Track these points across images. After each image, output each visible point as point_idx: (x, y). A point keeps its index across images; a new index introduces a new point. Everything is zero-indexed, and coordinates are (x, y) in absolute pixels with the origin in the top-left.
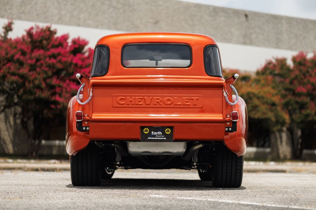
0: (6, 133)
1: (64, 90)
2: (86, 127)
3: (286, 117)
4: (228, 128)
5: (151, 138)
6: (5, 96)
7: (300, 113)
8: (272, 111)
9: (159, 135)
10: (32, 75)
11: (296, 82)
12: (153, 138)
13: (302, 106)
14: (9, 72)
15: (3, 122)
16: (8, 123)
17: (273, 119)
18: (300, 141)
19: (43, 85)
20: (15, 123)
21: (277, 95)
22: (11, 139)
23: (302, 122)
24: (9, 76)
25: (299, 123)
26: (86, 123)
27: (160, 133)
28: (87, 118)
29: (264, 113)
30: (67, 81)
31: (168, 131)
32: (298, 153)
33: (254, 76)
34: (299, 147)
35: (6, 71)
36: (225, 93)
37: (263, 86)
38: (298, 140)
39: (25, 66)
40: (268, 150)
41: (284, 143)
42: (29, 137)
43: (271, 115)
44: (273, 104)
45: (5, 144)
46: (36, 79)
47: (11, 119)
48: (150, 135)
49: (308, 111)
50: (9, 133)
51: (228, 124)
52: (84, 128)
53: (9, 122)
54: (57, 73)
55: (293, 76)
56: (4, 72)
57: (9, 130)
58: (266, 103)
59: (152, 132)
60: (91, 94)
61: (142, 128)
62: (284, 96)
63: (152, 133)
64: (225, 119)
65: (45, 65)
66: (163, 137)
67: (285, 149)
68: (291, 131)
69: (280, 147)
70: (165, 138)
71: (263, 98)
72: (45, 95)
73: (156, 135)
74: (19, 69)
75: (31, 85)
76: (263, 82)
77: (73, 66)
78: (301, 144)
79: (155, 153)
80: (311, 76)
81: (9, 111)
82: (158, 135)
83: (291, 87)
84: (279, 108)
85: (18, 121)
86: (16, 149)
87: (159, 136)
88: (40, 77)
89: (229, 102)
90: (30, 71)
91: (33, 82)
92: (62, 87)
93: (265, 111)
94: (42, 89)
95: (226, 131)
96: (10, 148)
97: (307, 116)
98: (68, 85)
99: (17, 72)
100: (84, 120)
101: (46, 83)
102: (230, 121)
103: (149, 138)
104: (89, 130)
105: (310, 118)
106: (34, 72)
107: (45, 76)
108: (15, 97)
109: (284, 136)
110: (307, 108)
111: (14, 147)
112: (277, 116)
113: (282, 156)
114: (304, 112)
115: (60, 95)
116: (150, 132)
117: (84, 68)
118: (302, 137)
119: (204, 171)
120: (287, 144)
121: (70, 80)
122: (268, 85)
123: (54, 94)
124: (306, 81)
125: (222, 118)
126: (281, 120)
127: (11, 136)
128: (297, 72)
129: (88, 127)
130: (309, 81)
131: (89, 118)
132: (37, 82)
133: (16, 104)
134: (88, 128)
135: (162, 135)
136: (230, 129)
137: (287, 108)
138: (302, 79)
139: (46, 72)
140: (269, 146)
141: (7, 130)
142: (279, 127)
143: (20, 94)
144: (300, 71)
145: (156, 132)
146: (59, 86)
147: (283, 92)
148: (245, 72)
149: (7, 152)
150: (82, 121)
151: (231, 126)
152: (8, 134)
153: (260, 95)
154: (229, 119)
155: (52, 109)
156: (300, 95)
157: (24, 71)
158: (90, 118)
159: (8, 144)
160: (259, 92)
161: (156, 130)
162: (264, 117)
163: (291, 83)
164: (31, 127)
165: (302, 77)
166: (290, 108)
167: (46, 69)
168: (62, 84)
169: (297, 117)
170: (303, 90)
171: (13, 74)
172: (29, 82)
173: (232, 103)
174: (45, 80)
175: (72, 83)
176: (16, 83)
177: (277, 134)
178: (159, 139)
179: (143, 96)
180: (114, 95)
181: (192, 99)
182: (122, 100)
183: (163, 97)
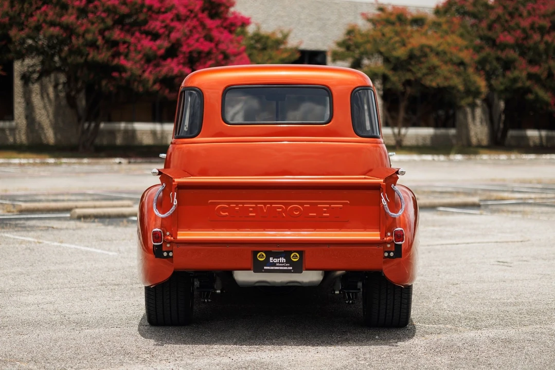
0: (43, 112)
1: (132, 48)
2: (168, 252)
3: (481, 83)
4: (389, 252)
5: (269, 268)
6: (41, 58)
7: (504, 76)
8: (459, 74)
9: (282, 263)
10: (82, 25)
11: (497, 26)
12: (272, 268)
13: (508, 65)
14: (45, 21)
15: (37, 94)
16: (45, 95)
17: (461, 87)
18: (503, 117)
19: (100, 42)
20: (57, 96)
21: (467, 48)
22: (50, 121)
23: (506, 90)
24: (45, 26)
25: (501, 92)
26: (168, 245)
27: (283, 260)
28: (169, 238)
29: (446, 78)
30: (137, 34)
31: (295, 258)
32: (499, 135)
33: (431, 16)
34: (502, 126)
35: (41, 19)
36: (383, 199)
37: (446, 33)
38: (500, 116)
39: (70, 11)
40: (452, 131)
41: (478, 120)
42: (79, 120)
43: (457, 82)
44: (462, 63)
45: (43, 129)
46: (87, 31)
47: (51, 90)
48: (267, 262)
49: (516, 73)
50: (48, 112)
51: (389, 246)
52: (165, 254)
53: (48, 95)
54: (120, 21)
55: (492, 17)
56: (38, 21)
57: (48, 107)
58: (451, 61)
59: (271, 258)
60: (175, 203)
61: (255, 253)
62: (478, 49)
63: (271, 260)
64: (384, 239)
65: (101, 9)
66: (287, 266)
67: (478, 130)
68: (489, 103)
69: (472, 126)
70: (291, 268)
71: (445, 53)
72: (103, 56)
73: (276, 263)
74: (61, 16)
75: (81, 41)
76: (445, 27)
77: (145, 10)
78: (505, 123)
79: (275, 282)
80: (521, 15)
81: (48, 79)
82: (279, 263)
83: (490, 34)
84: (471, 70)
85: (62, 95)
86: (59, 136)
87: (281, 265)
88: (94, 28)
89: (390, 212)
90: (78, 18)
91: (83, 36)
92: (129, 44)
93: (448, 75)
94: (97, 48)
95: (385, 257)
96: (50, 136)
97: (515, 80)
98: (139, 41)
99: (58, 20)
100: (166, 242)
101: (104, 37)
102: (391, 242)
103: (265, 268)
104: (172, 257)
105: (519, 85)
106: (85, 21)
107: (102, 26)
108: (56, 59)
109: (478, 112)
110: (515, 68)
111: (55, 134)
112: (466, 82)
113: (474, 141)
114: (510, 75)
115: (126, 56)
116: (267, 259)
117: (164, 13)
118: (506, 111)
119: (351, 302)
120: (481, 123)
121: (142, 33)
122: (453, 32)
123: (116, 55)
124: (512, 24)
125: (379, 238)
126: (473, 89)
127: (51, 116)
128: (500, 11)
129: (172, 251)
130: (518, 25)
131: (172, 238)
132: (89, 37)
133: (59, 70)
134: (171, 254)
135: (286, 263)
136: (392, 254)
137: (483, 69)
138: (507, 21)
139: (103, 20)
140: (453, 126)
141: (45, 107)
142: (470, 100)
143: (63, 55)
144: (505, 7)
145: (277, 258)
146: (125, 42)
147: (478, 41)
148: (417, 8)
149: (45, 142)
150: (161, 244)
151: (393, 250)
152: (46, 114)
153: (440, 49)
154: (391, 240)
155: (114, 79)
156: (503, 47)
157: (69, 19)
158: (174, 238)
159: (47, 129)
160: (439, 45)
161: (277, 255)
162: (446, 84)
163: (490, 27)
164: (82, 102)
165: (508, 18)
166: (488, 67)
167: (103, 15)
168: (129, 39)
169: (499, 83)
170: (508, 39)
171: (52, 24)
172: (78, 36)
173: (395, 215)
174: (102, 32)
175: (144, 36)
176: (57, 37)
177: (468, 110)
178: (281, 268)
179: (256, 204)
180: (210, 201)
181: (333, 208)
182: (224, 209)
183: (287, 205)
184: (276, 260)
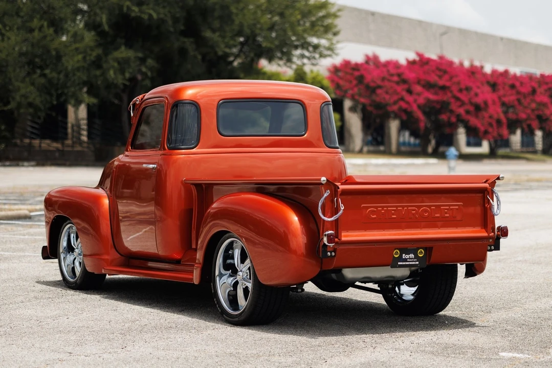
2: (331, 252)
4: (490, 246)
5: (402, 263)
9: (412, 259)
12: (404, 263)
27: (412, 256)
31: (421, 253)
48: (400, 259)
51: (491, 240)
52: (329, 254)
59: (403, 255)
60: (342, 208)
66: (415, 261)
70: (418, 263)
73: (407, 259)
82: (410, 259)
87: (410, 260)
103: (399, 263)
104: (334, 256)
116: (401, 255)
129: (333, 252)
131: (337, 240)
134: (333, 254)
135: (415, 258)
136: (493, 248)
145: (408, 255)
151: (494, 244)
154: (493, 235)
161: (409, 252)
178: (411, 263)
179: (397, 207)
180: (362, 205)
181: (452, 209)
182: (373, 212)
183: (419, 207)
184: (407, 257)
